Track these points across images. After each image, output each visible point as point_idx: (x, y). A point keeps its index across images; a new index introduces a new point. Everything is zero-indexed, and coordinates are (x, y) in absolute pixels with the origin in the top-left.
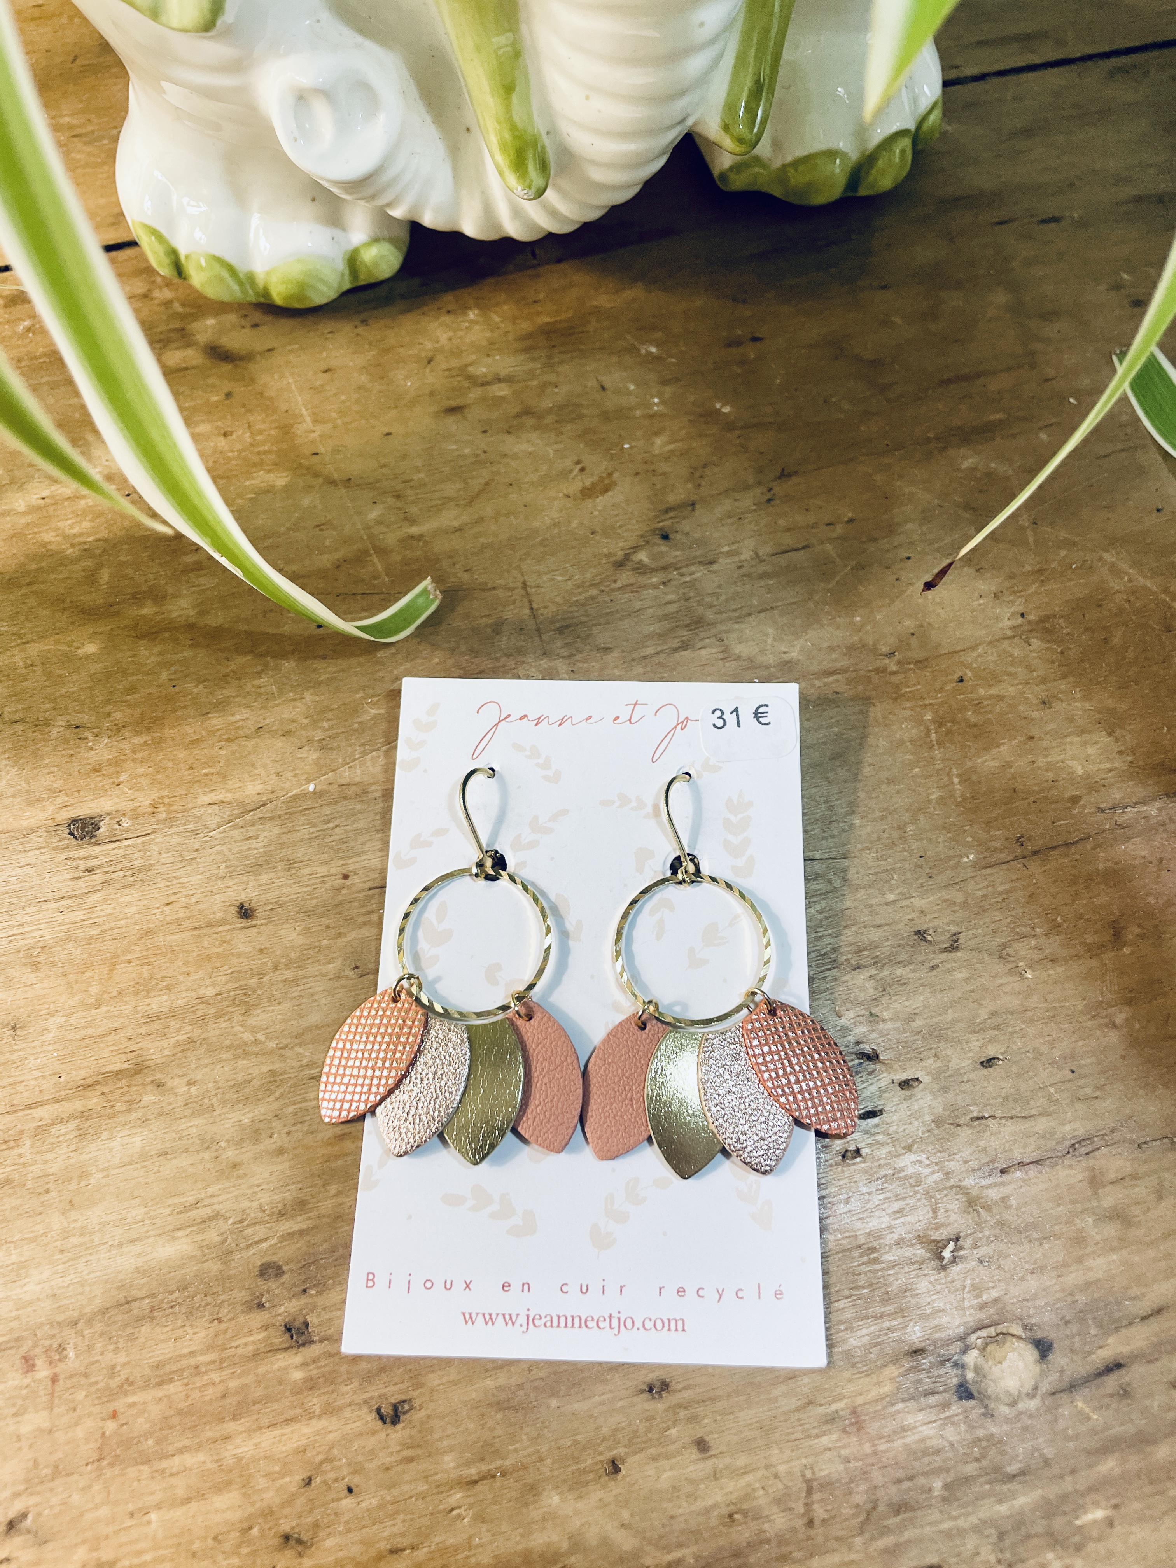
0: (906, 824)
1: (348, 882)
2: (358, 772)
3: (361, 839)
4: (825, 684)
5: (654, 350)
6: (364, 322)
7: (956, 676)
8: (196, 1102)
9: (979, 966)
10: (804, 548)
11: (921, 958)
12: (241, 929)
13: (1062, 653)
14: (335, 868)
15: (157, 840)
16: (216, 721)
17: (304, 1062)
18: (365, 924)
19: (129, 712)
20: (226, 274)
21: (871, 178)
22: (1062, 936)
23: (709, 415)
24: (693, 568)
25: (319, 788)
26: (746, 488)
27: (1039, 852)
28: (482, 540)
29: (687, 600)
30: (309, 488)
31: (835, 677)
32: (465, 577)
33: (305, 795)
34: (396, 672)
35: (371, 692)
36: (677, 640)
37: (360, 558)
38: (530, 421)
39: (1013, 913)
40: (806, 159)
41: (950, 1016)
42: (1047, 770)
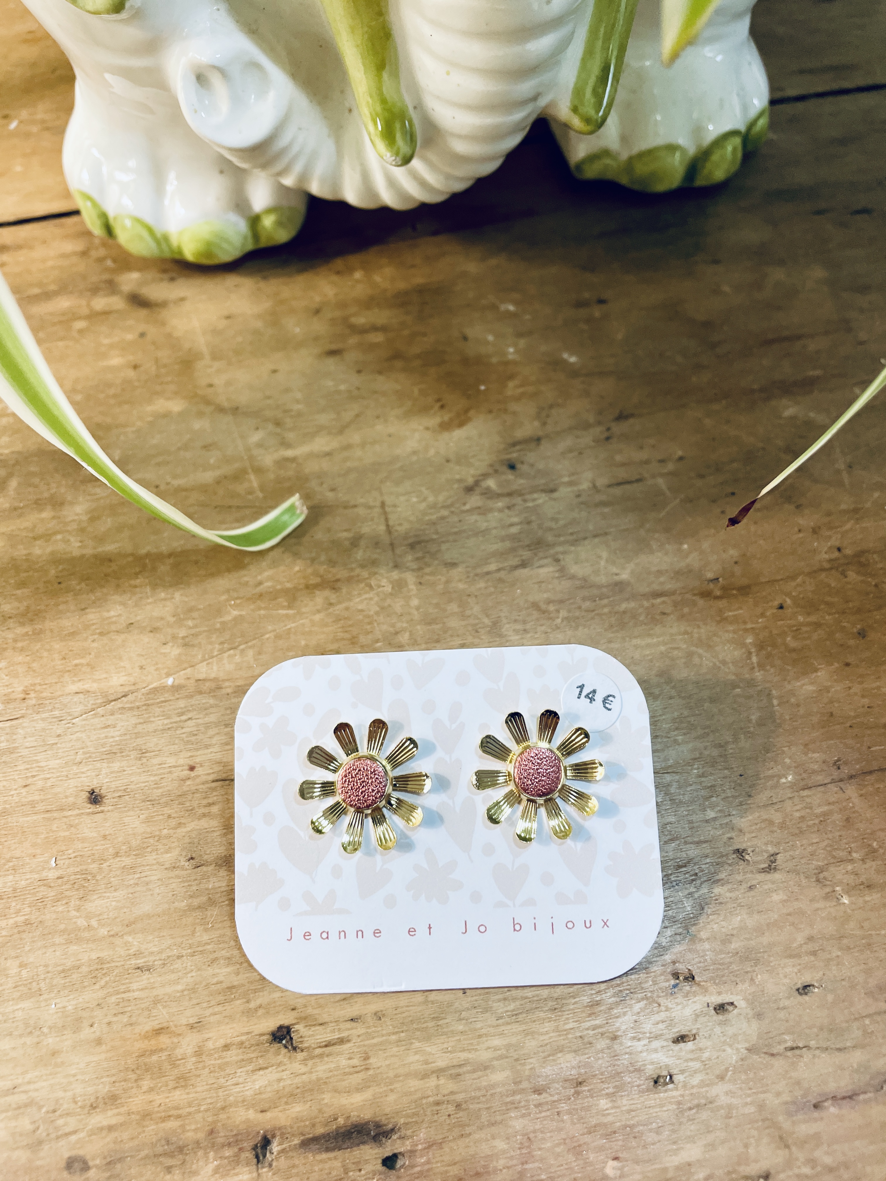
0: (727, 743)
1: (193, 774)
2: (215, 668)
3: (211, 732)
4: (653, 605)
5: (511, 308)
6: (265, 278)
7: (776, 603)
8: (25, 985)
9: (796, 889)
10: (638, 481)
11: (739, 877)
12: (89, 814)
13: (876, 586)
14: (183, 760)
15: (25, 725)
16: (92, 616)
17: (131, 952)
18: (204, 815)
19: (16, 604)
20: (145, 234)
21: (705, 171)
22: (880, 862)
23: (557, 364)
24: (535, 496)
25: (177, 682)
26: (586, 426)
27: (855, 776)
28: (349, 464)
29: (529, 523)
30: (200, 414)
31: (663, 599)
32: (330, 495)
33: (163, 689)
34: (259, 578)
35: (235, 595)
36: (517, 559)
37: (238, 476)
38: (399, 364)
39: (830, 836)
40: (650, 152)
41: (765, 940)
42: (863, 696)
